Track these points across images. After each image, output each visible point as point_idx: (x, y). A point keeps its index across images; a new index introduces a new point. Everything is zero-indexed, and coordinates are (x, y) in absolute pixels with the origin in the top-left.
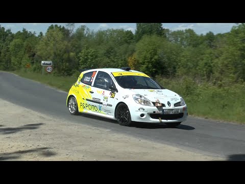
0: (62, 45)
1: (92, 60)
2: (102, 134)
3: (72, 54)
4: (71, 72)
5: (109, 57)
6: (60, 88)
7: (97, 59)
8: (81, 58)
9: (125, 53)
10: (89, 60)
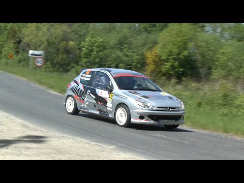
0: (59, 30)
1: (98, 52)
2: (103, 151)
3: (71, 43)
4: (69, 67)
5: (121, 50)
6: (51, 87)
7: (105, 52)
8: (83, 49)
9: (144, 45)
10: (95, 53)
